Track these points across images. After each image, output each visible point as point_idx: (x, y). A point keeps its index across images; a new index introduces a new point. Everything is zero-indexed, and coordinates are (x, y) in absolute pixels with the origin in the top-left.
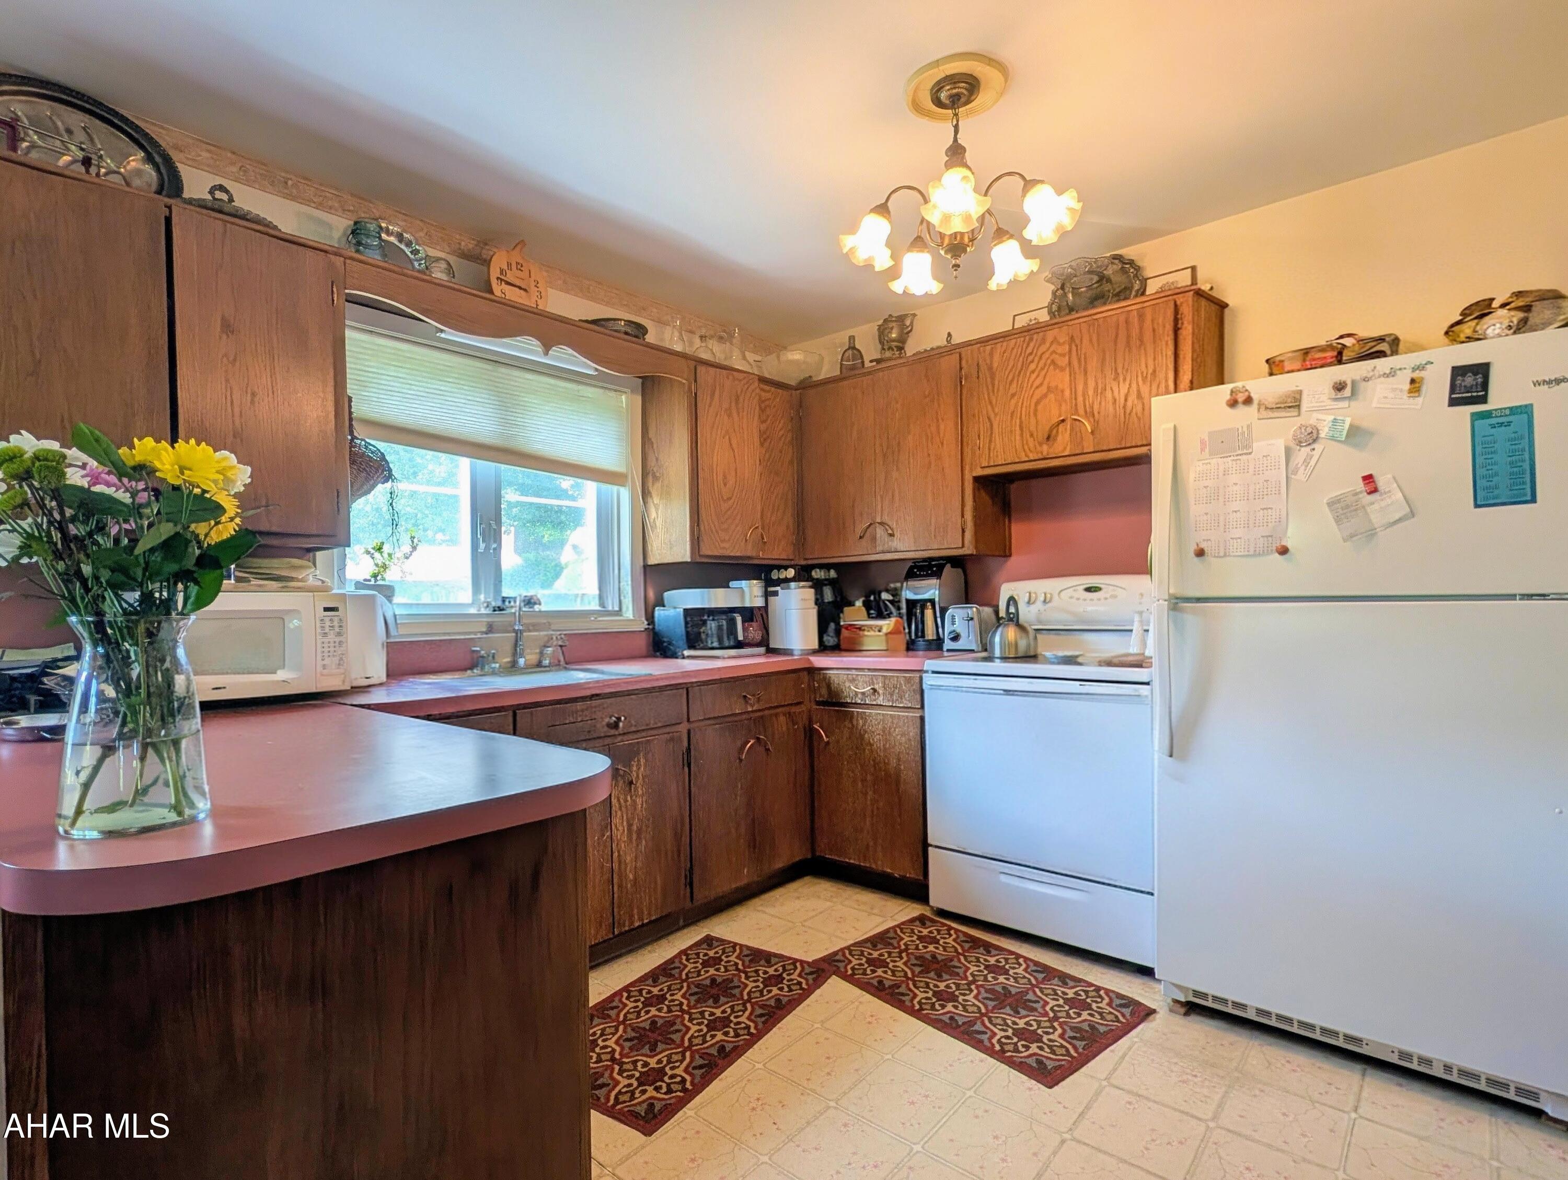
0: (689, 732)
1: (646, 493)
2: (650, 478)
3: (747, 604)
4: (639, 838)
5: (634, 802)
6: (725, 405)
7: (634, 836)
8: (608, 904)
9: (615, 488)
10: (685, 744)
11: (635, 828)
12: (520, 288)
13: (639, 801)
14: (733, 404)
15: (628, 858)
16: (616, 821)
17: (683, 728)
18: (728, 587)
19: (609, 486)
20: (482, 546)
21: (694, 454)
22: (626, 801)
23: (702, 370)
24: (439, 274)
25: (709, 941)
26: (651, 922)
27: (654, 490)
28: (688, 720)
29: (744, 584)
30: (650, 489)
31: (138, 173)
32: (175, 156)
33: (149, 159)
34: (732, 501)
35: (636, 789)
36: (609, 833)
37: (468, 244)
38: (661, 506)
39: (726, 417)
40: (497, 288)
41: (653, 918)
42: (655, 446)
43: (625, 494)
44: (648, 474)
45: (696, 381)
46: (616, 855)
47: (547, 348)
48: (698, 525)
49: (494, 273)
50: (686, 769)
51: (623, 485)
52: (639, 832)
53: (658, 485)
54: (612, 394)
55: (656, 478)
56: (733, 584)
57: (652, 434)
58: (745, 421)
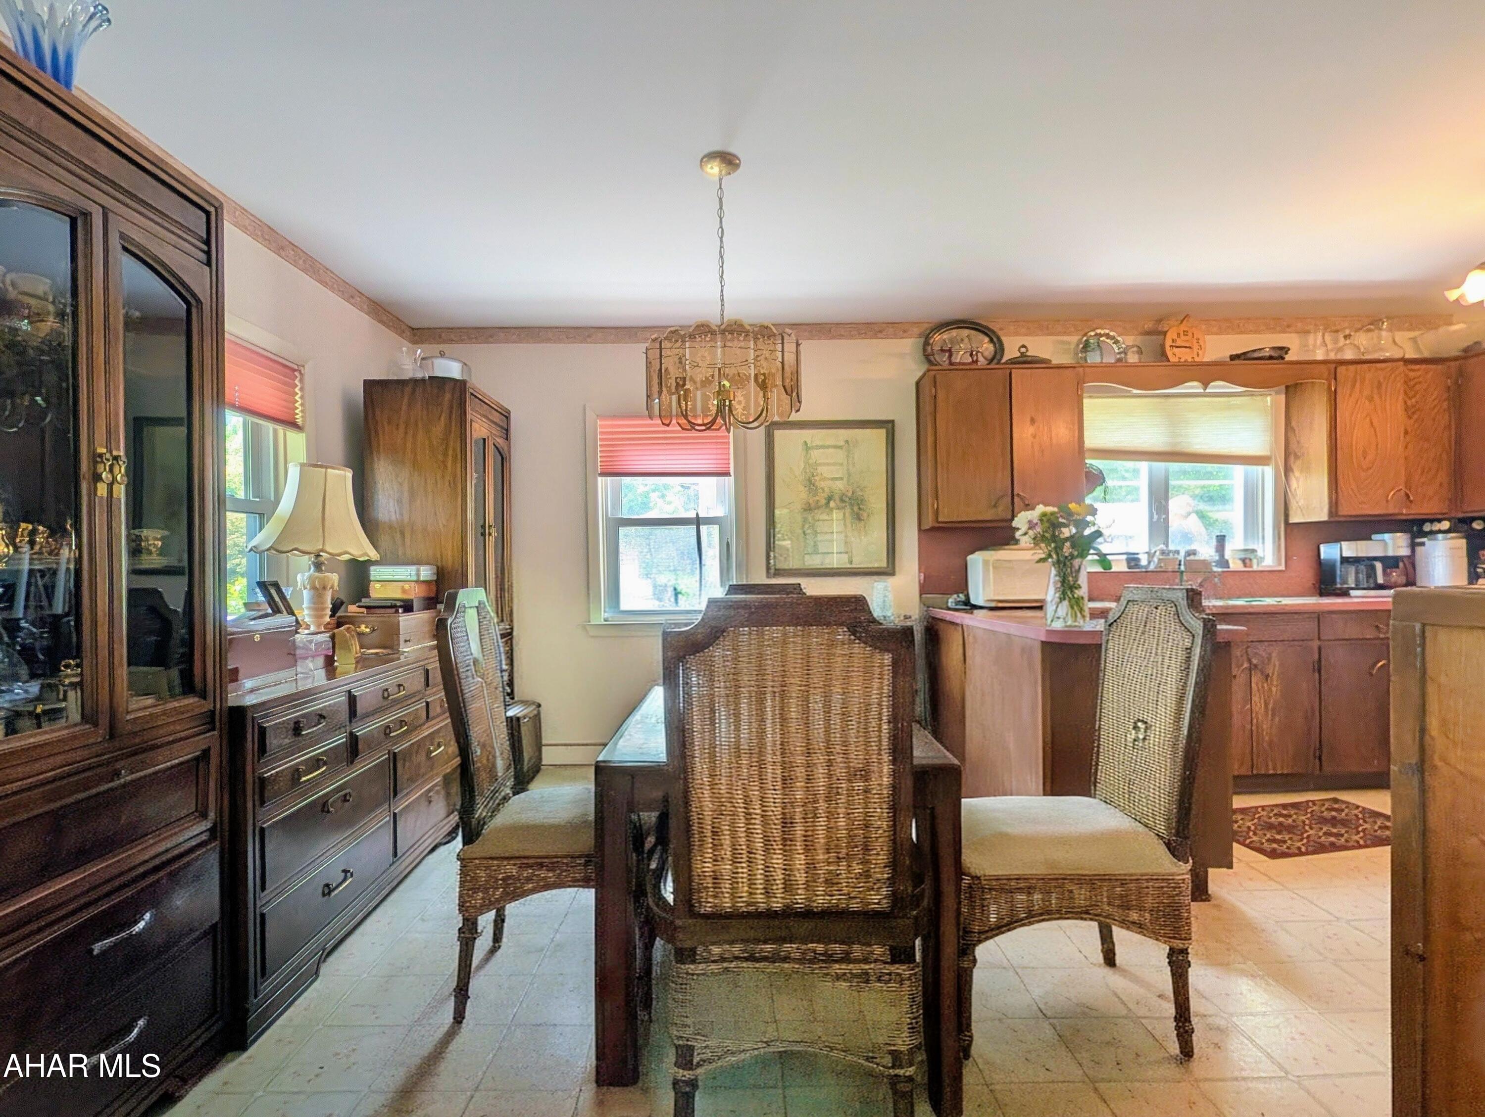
0: (1320, 649)
1: (1288, 470)
2: (1292, 458)
3: (1390, 553)
4: (1273, 715)
5: (1270, 689)
6: (1366, 392)
7: (1270, 713)
8: (1248, 751)
9: (1260, 468)
10: (1316, 657)
11: (1270, 706)
12: (1186, 347)
13: (1274, 689)
14: (1376, 391)
15: (1265, 726)
16: (1255, 699)
17: (1316, 644)
18: (1370, 539)
19: (1254, 467)
20: (1156, 517)
21: (1333, 436)
22: (1263, 687)
23: (1341, 370)
24: (1133, 358)
25: (1336, 800)
26: (1282, 775)
27: (1296, 466)
28: (1319, 639)
29: (1387, 536)
30: (1292, 465)
31: (987, 349)
32: (1000, 333)
33: (991, 341)
34: (1371, 471)
35: (1272, 680)
36: (1249, 706)
37: (1149, 326)
38: (1301, 480)
39: (1367, 403)
40: (1169, 353)
41: (1285, 772)
42: (1297, 432)
43: (1268, 471)
44: (1290, 454)
45: (1335, 379)
46: (1255, 721)
47: (1206, 385)
48: (1336, 492)
49: (1168, 343)
50: (1317, 675)
51: (1268, 465)
52: (1273, 710)
53: (1299, 462)
54: (1259, 398)
55: (1297, 457)
56: (1374, 537)
57: (1294, 424)
58: (1388, 403)
